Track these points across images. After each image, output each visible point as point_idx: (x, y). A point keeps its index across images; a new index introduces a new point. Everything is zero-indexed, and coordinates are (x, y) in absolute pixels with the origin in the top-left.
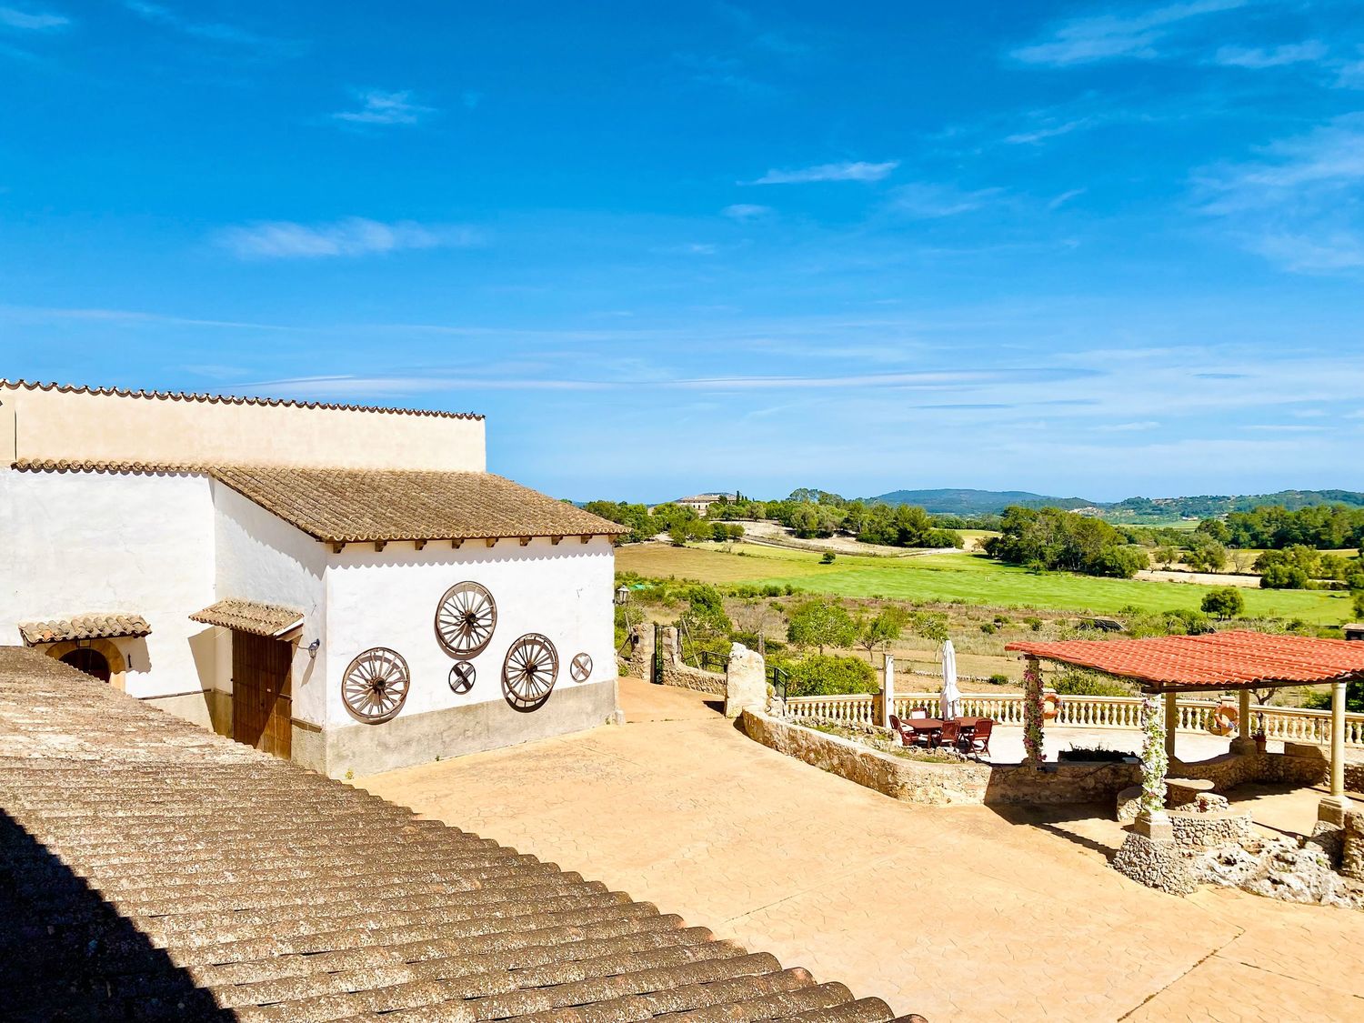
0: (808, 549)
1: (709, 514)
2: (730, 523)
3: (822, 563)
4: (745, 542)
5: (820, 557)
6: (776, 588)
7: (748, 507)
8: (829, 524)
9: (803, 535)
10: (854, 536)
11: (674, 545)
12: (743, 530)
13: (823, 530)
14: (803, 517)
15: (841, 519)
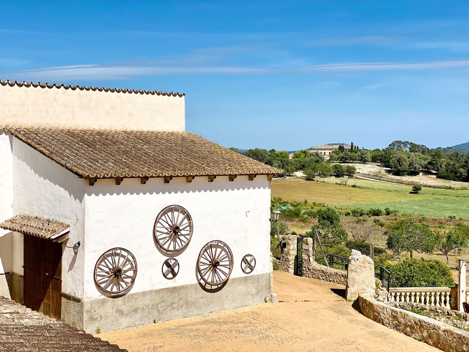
0: (402, 183)
1: (332, 158)
2: (346, 164)
3: (411, 193)
4: (357, 178)
5: (410, 188)
6: (378, 210)
7: (359, 153)
8: (417, 166)
9: (397, 173)
10: (435, 174)
11: (307, 180)
12: (355, 169)
13: (413, 170)
14: (398, 161)
15: (426, 162)
